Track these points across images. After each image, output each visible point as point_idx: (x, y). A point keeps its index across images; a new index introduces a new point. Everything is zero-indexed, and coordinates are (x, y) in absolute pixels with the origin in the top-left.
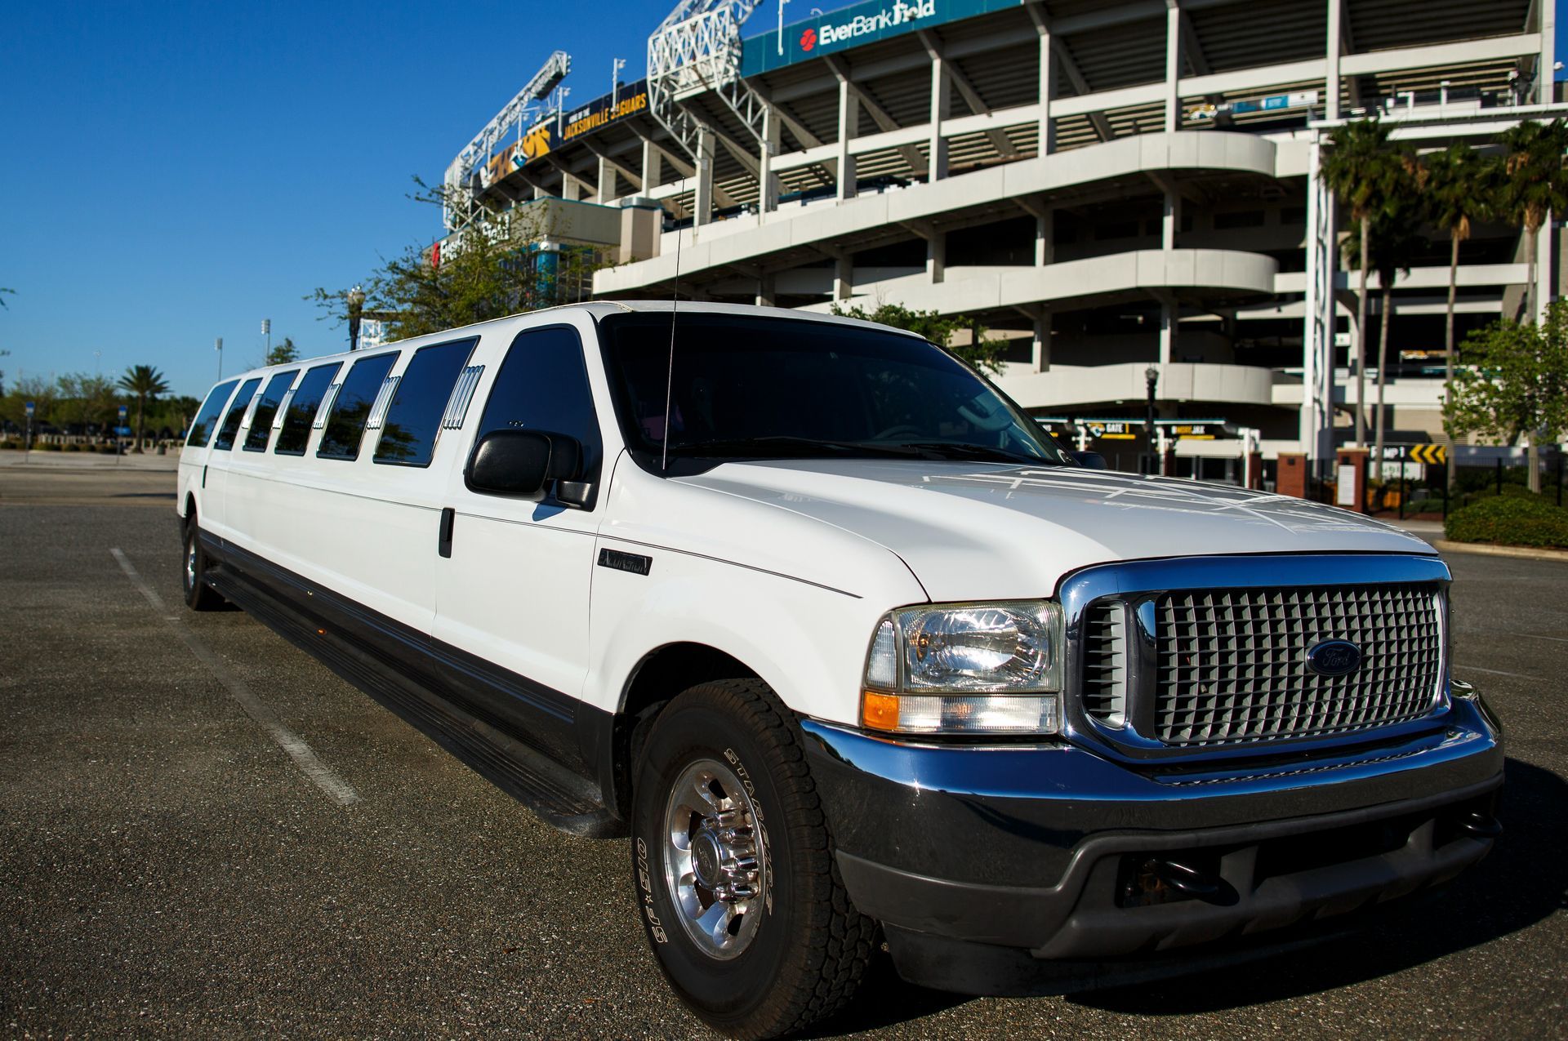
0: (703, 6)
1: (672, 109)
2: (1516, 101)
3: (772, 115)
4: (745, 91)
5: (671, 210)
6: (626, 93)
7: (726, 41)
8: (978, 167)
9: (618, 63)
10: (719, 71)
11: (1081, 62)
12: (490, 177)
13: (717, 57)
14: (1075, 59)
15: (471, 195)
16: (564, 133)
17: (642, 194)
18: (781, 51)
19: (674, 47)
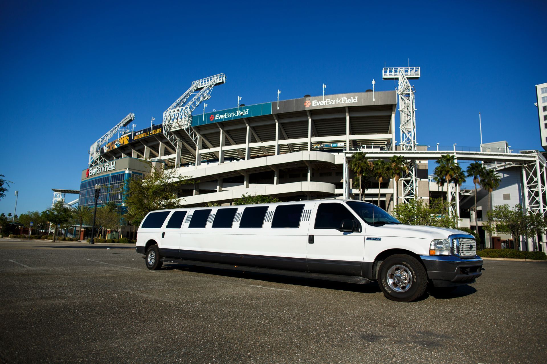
0: (180, 105)
1: (170, 134)
2: (387, 149)
3: (200, 138)
4: (193, 130)
5: (166, 163)
6: (155, 128)
7: (188, 116)
8: (258, 157)
9: (153, 119)
10: (185, 124)
11: (286, 130)
12: (107, 149)
13: (185, 120)
14: (285, 130)
15: (100, 154)
16: (134, 138)
17: (158, 158)
18: (204, 120)
19: (172, 116)
